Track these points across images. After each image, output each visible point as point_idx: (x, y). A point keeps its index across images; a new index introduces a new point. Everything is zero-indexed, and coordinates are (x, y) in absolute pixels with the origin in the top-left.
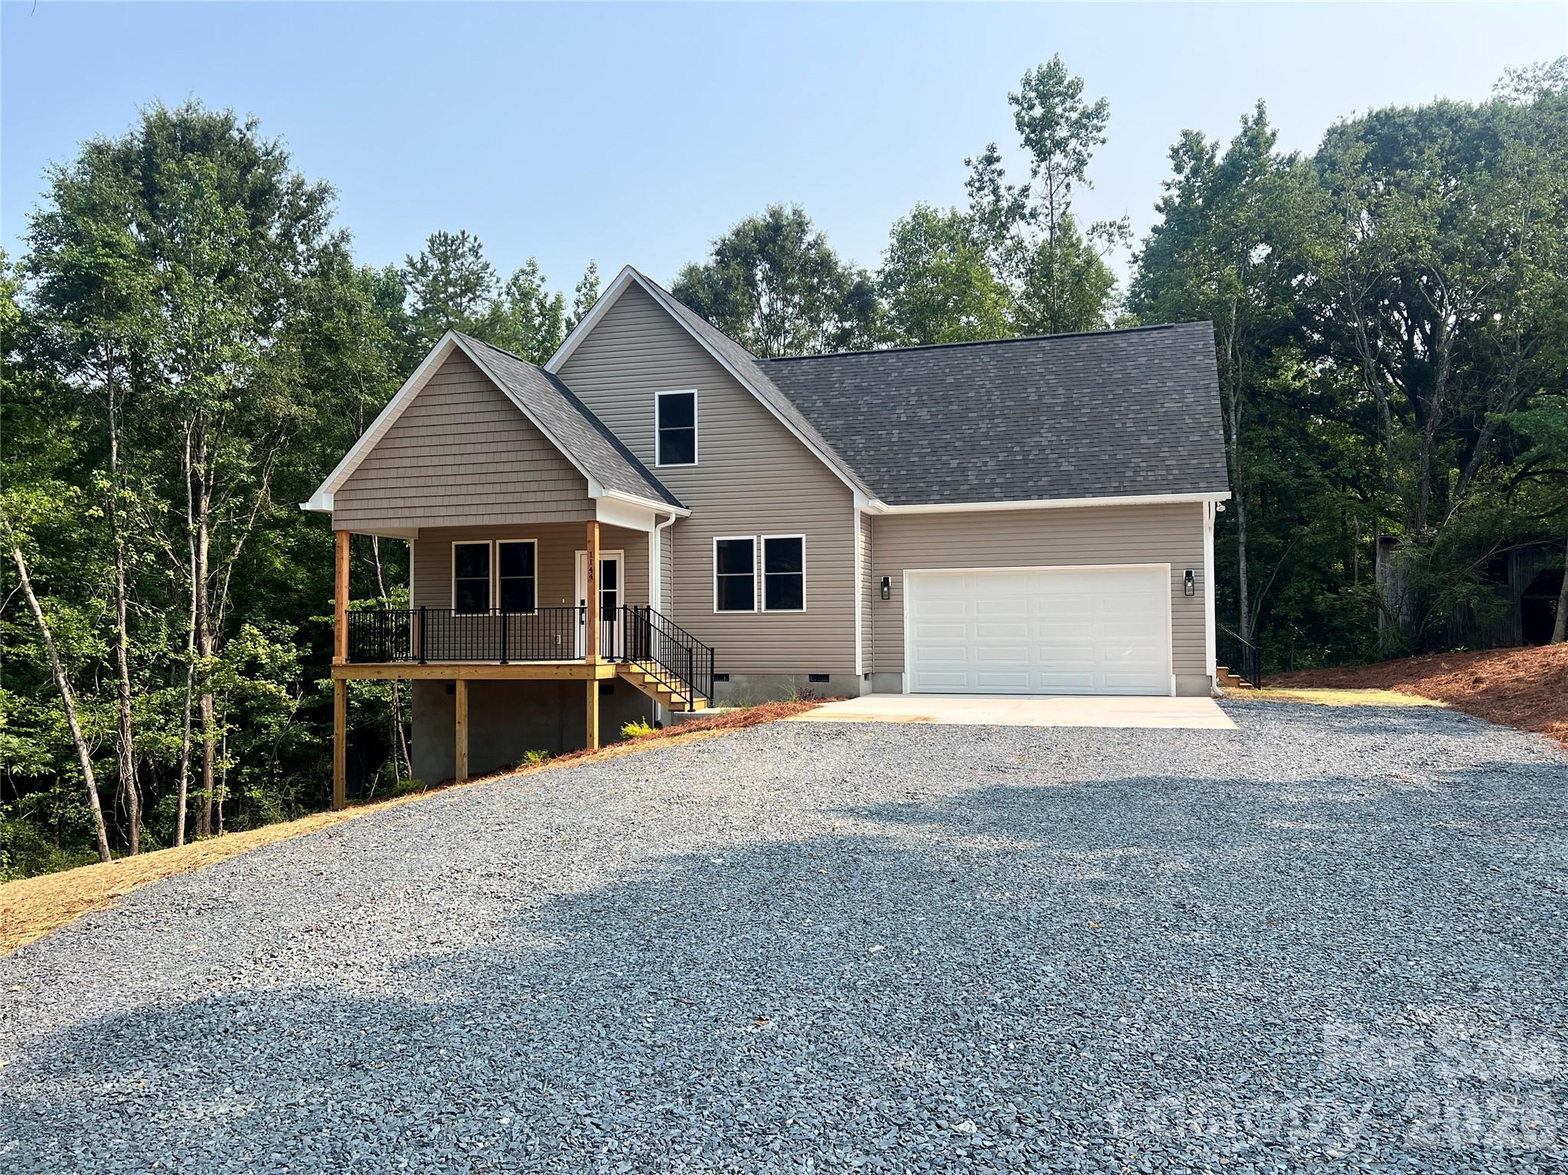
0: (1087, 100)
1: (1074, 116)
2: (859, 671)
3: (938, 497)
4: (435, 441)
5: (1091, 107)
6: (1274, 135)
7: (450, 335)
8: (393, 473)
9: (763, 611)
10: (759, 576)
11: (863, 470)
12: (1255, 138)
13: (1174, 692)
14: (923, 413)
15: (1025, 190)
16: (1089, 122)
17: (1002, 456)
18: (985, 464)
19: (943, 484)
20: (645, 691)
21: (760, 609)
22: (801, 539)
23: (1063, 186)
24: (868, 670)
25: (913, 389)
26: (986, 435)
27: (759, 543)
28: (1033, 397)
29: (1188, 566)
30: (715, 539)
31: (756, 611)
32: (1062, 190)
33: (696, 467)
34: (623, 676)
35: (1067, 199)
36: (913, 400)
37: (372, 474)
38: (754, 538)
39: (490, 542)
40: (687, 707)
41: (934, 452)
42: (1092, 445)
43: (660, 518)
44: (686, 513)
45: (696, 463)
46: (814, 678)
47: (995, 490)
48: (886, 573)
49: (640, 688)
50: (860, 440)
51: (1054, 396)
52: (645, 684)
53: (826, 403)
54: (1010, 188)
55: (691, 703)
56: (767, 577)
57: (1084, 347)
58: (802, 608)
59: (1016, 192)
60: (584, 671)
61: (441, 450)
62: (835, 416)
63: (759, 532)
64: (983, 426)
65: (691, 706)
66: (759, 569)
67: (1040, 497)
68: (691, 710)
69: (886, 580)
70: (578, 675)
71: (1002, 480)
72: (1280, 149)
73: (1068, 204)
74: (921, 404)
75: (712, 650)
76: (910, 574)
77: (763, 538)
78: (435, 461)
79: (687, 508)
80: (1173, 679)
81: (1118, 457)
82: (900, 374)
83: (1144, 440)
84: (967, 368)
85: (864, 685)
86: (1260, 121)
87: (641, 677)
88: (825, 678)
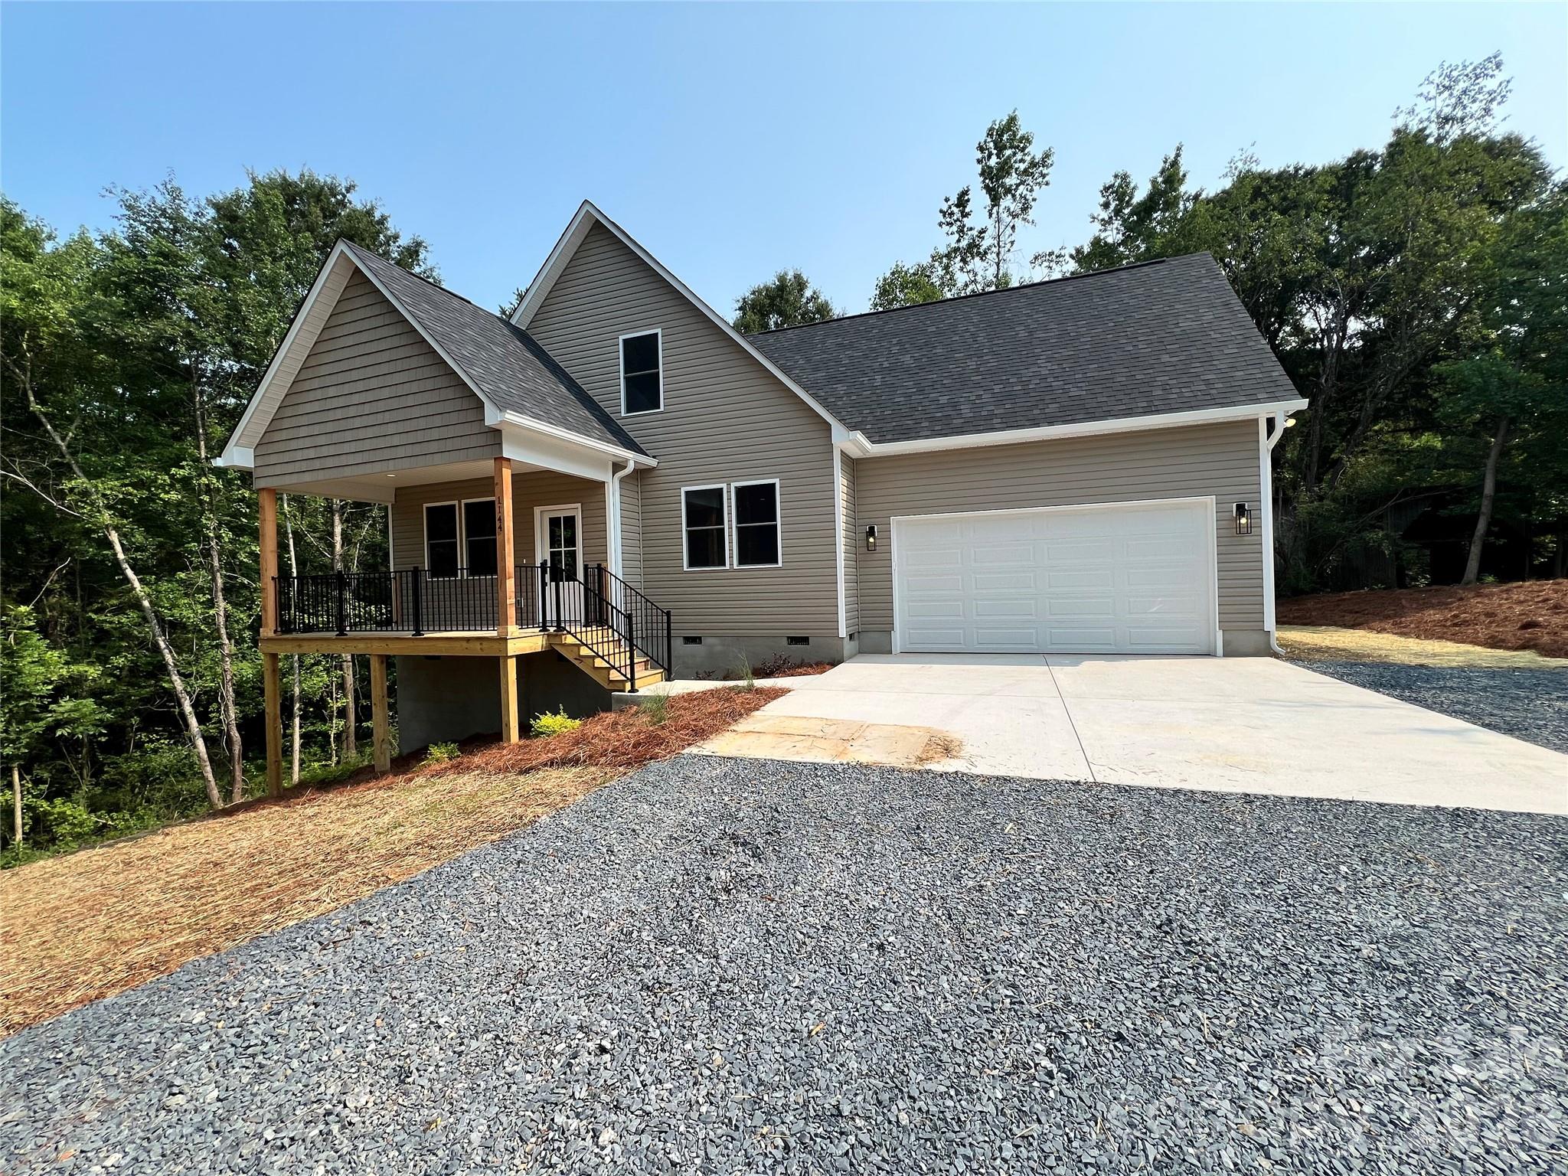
0: (1035, 151)
1: (1022, 166)
2: (843, 632)
3: (929, 433)
4: (341, 378)
5: (1038, 157)
6: (1184, 176)
7: (341, 246)
8: (304, 420)
9: (735, 567)
10: (730, 528)
11: (844, 414)
12: (1171, 176)
13: (1220, 651)
14: (907, 359)
15: (982, 231)
16: (1037, 169)
17: (997, 389)
18: (979, 397)
19: (932, 420)
20: (581, 666)
21: (731, 564)
22: (774, 485)
23: (1009, 228)
24: (853, 629)
25: (895, 341)
26: (977, 371)
27: (729, 492)
28: (1023, 334)
29: (1240, 498)
30: (683, 490)
31: (728, 567)
32: (1009, 231)
33: (662, 413)
34: (558, 648)
35: (1012, 239)
36: (895, 349)
37: (286, 423)
38: (724, 486)
39: (456, 502)
40: (628, 686)
41: (921, 391)
42: (1101, 369)
43: (617, 467)
44: (653, 463)
45: (662, 408)
46: (794, 640)
47: (995, 421)
48: (871, 522)
49: (576, 663)
50: (841, 388)
51: (1047, 330)
52: (581, 658)
53: (809, 361)
54: (971, 229)
55: (632, 679)
56: (739, 530)
57: (1070, 288)
58: (777, 562)
59: (975, 233)
60: (496, 645)
61: (346, 389)
62: (816, 370)
63: (728, 480)
64: (972, 364)
65: (633, 685)
66: (730, 521)
67: (1051, 424)
68: (633, 690)
69: (872, 529)
70: (488, 651)
71: (1002, 411)
72: (1188, 188)
73: (1012, 243)
74: (903, 351)
75: (668, 614)
76: (898, 522)
77: (733, 485)
78: (341, 402)
79: (654, 457)
80: (1220, 634)
81: (1138, 377)
82: (881, 331)
83: (1165, 358)
84: (949, 318)
85: (848, 647)
86: (1175, 164)
87: (576, 649)
88: (804, 640)
